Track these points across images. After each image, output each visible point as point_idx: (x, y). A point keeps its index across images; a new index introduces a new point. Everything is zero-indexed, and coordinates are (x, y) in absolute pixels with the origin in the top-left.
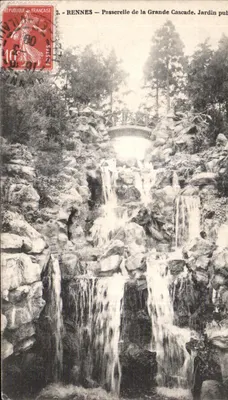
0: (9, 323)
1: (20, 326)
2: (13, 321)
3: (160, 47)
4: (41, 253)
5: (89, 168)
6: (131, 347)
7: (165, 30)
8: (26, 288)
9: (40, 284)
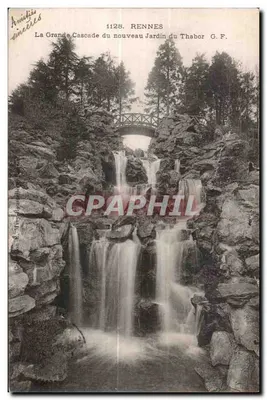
0: (31, 280)
1: (42, 283)
2: (35, 279)
3: (163, 58)
4: (61, 222)
5: (103, 153)
6: (142, 301)
7: (167, 45)
8: (47, 250)
9: (60, 247)
